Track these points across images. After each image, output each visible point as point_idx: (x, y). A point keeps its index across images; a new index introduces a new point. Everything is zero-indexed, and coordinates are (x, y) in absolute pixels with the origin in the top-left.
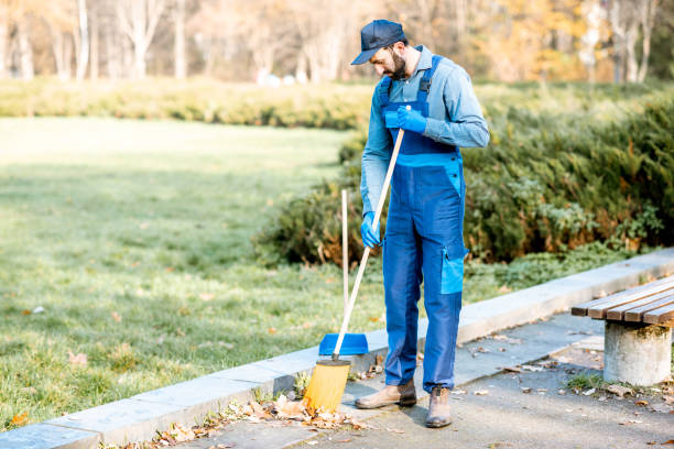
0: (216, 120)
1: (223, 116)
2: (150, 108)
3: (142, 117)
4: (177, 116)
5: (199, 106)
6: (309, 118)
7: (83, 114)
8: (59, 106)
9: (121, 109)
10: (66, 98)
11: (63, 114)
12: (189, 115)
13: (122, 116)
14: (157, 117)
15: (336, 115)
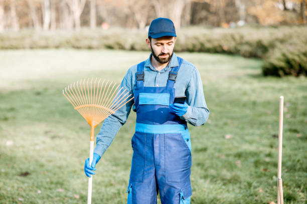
0: (133, 49)
1: (137, 47)
2: (95, 43)
3: (90, 48)
4: (110, 47)
5: (122, 42)
6: (190, 47)
7: (57, 47)
8: (43, 43)
9: (77, 44)
10: (47, 39)
11: (46, 47)
12: (116, 47)
13: (78, 48)
14: (98, 48)
15: (208, 45)
